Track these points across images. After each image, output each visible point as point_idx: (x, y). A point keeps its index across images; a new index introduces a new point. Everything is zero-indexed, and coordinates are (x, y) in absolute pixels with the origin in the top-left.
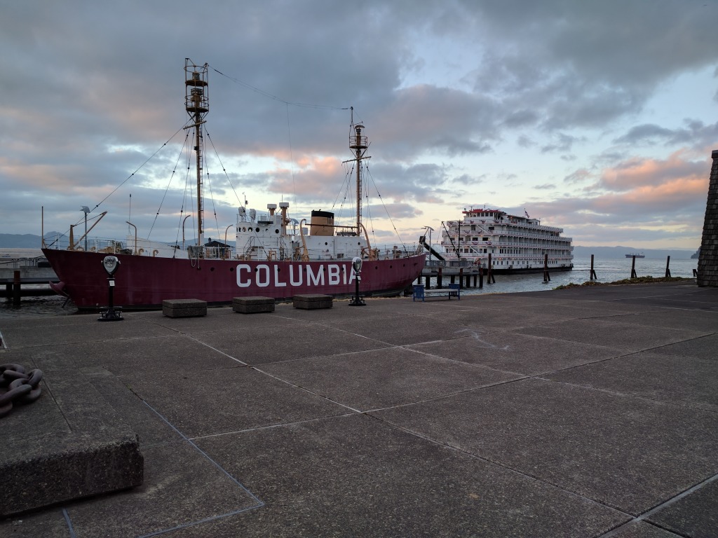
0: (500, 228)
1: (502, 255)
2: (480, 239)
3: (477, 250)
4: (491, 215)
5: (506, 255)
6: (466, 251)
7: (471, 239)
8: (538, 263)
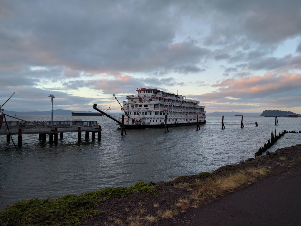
0: (155, 100)
1: (156, 116)
2: (143, 106)
3: (140, 113)
4: (151, 92)
5: (160, 116)
6: (135, 114)
7: (138, 106)
8: (183, 120)
